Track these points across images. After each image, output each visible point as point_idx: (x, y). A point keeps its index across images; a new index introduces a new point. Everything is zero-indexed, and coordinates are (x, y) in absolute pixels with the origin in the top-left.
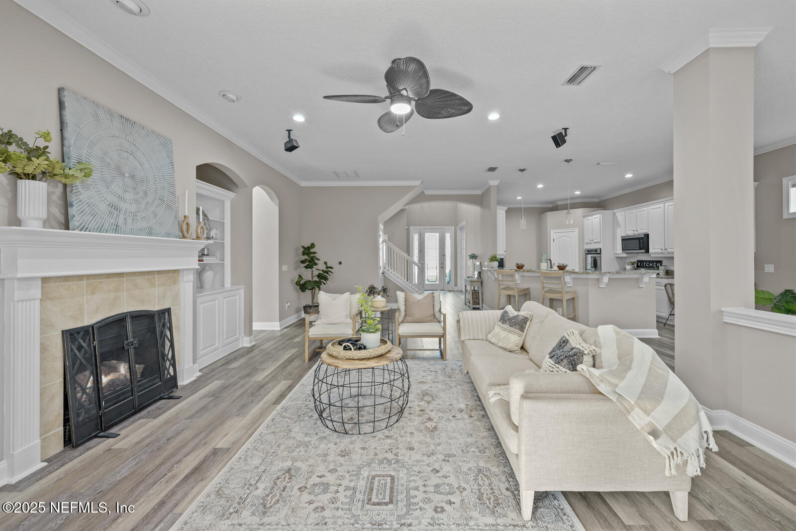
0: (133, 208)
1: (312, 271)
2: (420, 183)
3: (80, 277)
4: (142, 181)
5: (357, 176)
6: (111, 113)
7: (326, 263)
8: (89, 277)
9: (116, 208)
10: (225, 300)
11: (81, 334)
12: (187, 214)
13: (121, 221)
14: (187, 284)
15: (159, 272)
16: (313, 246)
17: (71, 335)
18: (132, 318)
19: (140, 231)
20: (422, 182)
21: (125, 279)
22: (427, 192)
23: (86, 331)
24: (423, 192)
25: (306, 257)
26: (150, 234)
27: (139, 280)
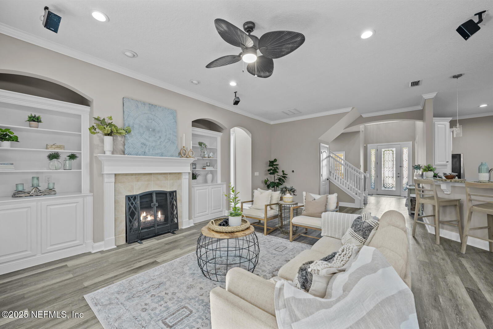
0: (154, 144)
1: (274, 176)
2: (351, 109)
3: (132, 174)
4: (159, 132)
5: (300, 113)
6: (144, 104)
7: (283, 171)
8: (136, 174)
9: (145, 145)
10: (213, 189)
11: (133, 198)
12: (184, 146)
13: (147, 150)
14: (186, 180)
15: (170, 173)
16: (275, 160)
17: (129, 198)
18: (156, 193)
19: (157, 154)
20: (353, 108)
21: (152, 176)
22: (364, 116)
23: (135, 197)
24: (361, 116)
25: (271, 168)
26: (162, 156)
27: (159, 176)
